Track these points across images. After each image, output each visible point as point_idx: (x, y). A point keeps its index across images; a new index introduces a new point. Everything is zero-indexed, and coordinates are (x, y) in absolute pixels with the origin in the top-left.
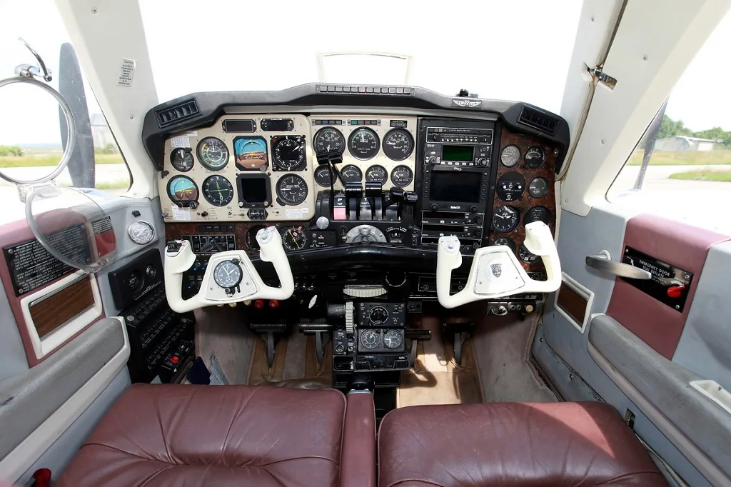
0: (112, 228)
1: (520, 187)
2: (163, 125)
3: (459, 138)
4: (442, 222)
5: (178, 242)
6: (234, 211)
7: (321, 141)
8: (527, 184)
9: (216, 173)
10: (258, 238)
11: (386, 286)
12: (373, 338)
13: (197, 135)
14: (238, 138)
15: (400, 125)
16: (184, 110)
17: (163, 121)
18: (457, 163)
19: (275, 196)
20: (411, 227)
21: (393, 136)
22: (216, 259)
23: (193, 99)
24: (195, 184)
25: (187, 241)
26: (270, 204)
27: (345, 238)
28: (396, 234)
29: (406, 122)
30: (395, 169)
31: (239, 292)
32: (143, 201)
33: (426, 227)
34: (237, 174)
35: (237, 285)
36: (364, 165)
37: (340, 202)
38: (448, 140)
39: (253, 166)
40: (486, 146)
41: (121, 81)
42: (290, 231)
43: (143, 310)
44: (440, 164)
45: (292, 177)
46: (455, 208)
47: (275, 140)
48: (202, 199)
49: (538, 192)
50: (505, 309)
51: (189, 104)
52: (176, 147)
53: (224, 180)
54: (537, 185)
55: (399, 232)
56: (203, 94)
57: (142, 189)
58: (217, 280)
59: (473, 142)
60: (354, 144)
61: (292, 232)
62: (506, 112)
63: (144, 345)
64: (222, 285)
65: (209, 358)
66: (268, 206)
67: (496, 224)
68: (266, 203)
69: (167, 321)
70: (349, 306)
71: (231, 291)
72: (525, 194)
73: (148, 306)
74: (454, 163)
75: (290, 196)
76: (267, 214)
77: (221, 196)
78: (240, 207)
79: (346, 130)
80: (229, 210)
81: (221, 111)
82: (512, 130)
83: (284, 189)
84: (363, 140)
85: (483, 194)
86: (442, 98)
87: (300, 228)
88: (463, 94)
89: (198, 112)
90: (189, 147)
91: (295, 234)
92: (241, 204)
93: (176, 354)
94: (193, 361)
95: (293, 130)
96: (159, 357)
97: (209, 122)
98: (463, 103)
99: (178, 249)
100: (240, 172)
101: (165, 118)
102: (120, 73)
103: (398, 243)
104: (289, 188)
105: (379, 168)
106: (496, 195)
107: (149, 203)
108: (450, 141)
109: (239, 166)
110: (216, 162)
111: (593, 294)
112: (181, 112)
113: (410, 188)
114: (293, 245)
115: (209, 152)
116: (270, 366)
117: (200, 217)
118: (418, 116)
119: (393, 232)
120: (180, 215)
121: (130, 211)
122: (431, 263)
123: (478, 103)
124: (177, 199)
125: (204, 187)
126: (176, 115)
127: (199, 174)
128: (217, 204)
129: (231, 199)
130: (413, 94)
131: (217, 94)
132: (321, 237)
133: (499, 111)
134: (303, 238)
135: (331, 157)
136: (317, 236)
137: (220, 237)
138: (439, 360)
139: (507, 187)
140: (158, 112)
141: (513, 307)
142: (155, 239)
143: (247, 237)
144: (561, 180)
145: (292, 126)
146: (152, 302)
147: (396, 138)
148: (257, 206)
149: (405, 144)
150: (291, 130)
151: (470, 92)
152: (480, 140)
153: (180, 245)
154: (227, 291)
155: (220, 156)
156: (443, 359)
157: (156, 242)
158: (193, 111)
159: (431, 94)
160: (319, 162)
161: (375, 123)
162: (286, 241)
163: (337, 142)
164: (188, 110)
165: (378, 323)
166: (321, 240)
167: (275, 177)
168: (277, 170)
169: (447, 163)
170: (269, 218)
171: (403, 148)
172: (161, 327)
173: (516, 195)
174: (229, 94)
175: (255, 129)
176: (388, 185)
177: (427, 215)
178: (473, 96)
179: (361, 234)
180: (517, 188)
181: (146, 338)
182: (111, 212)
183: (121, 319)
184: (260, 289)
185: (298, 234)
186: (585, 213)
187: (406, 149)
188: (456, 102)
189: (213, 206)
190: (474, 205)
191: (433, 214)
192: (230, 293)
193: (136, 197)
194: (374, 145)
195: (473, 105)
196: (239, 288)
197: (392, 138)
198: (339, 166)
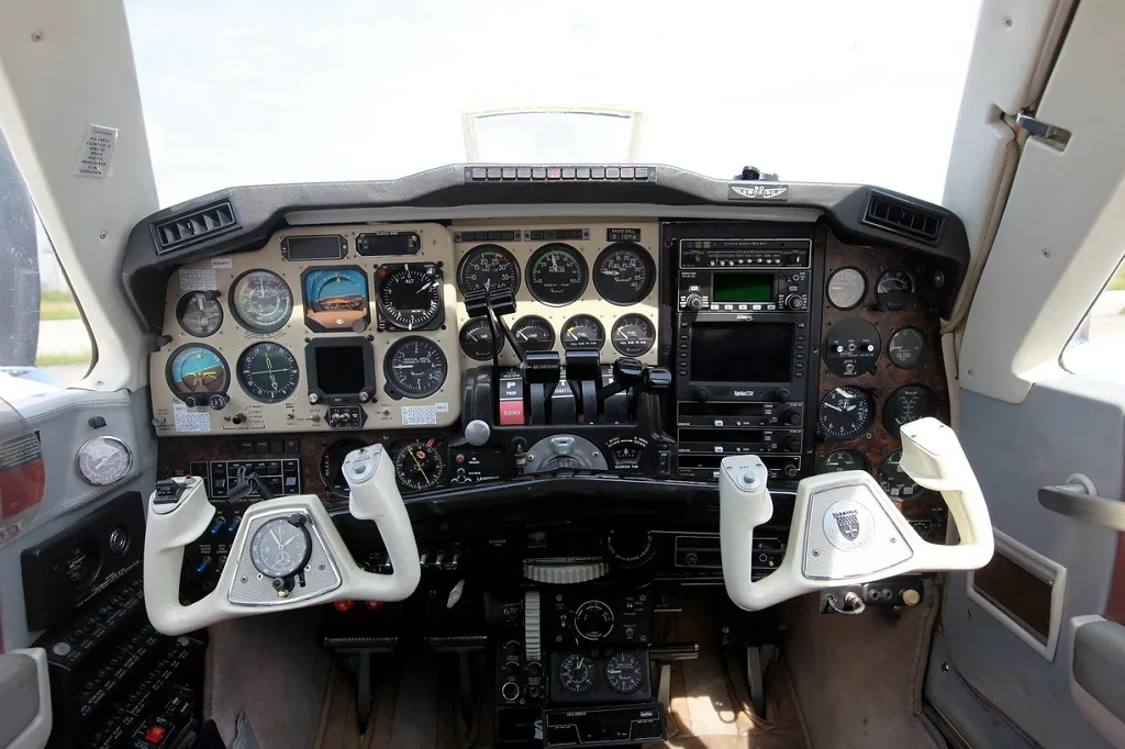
0: (39, 455)
1: (871, 348)
2: (164, 248)
3: (745, 259)
4: (719, 423)
5: (179, 480)
6: (299, 411)
7: (473, 271)
8: (884, 343)
9: (265, 338)
10: (347, 470)
11: (607, 558)
12: (583, 669)
13: (229, 265)
14: (312, 270)
15: (626, 237)
16: (208, 220)
17: (165, 241)
18: (743, 306)
19: (381, 380)
20: (655, 436)
21: (614, 258)
22: (258, 513)
23: (227, 200)
24: (222, 359)
25: (198, 478)
26: (372, 398)
27: (523, 461)
28: (626, 451)
29: (638, 231)
30: (620, 322)
31: (303, 585)
32: (113, 396)
33: (687, 436)
34: (307, 340)
35: (300, 571)
36: (557, 315)
37: (512, 389)
38: (723, 263)
39: (340, 322)
40: (798, 272)
41: (85, 167)
42: (410, 449)
43: (93, 627)
44: (709, 308)
45: (416, 344)
46: (743, 394)
47: (383, 273)
48: (235, 390)
49: (908, 355)
50: (857, 599)
51: (219, 207)
52: (189, 289)
53: (281, 351)
54: (906, 345)
55: (631, 447)
56: (246, 190)
57: (114, 374)
58: (257, 561)
59: (774, 264)
60: (538, 276)
61: (415, 451)
62: (839, 206)
63: (85, 710)
64: (266, 571)
65: (233, 718)
66: (366, 402)
67: (827, 424)
68: (363, 395)
69: (146, 646)
70: (532, 605)
71: (287, 583)
72: (882, 362)
73: (104, 617)
74: (736, 307)
75: (411, 380)
76: (365, 417)
77: (274, 383)
78: (312, 404)
79: (522, 251)
80: (290, 411)
81: (279, 221)
82: (849, 238)
83: (400, 367)
84: (555, 268)
85: (799, 364)
86: (711, 185)
87: (430, 443)
88: (750, 174)
89: (235, 223)
90: (215, 289)
91: (422, 455)
92: (314, 397)
93: (159, 720)
94: (197, 729)
95: (419, 254)
96: (118, 733)
97: (254, 241)
98: (750, 191)
99: (179, 498)
100: (313, 335)
101: (169, 235)
102: (85, 153)
103: (631, 470)
104: (408, 364)
105: (587, 321)
106: (824, 367)
107: (128, 399)
108: (727, 264)
109: (311, 324)
110: (266, 316)
111: (1063, 570)
112: (202, 223)
113: (650, 358)
114: (417, 477)
115: (254, 298)
116: (362, 728)
117: (231, 424)
118: (661, 219)
119: (621, 447)
120: (190, 421)
121: (85, 418)
122: (705, 510)
123: (781, 191)
124: (186, 390)
125: (241, 365)
126: (192, 230)
127: (232, 342)
128: (264, 398)
129: (294, 387)
130: (654, 178)
131: (274, 188)
132: (474, 461)
133: (824, 204)
134: (437, 463)
135: (494, 302)
136: (468, 458)
137: (267, 464)
138: (718, 709)
139: (846, 349)
140: (156, 224)
141: (875, 595)
142: (134, 471)
143: (323, 465)
144: (954, 331)
145: (417, 245)
146: (116, 607)
147: (620, 263)
148: (346, 401)
149: (638, 273)
150: (414, 253)
151: (763, 170)
152: (788, 260)
153: (184, 487)
154: (276, 585)
155: (275, 304)
156: (725, 708)
157: (135, 479)
158: (225, 221)
159: (686, 177)
160: (471, 313)
161: (577, 235)
162: (403, 469)
163: (505, 272)
164: (216, 219)
165: (593, 636)
166: (474, 468)
167: (382, 344)
168: (387, 329)
169: (722, 307)
170: (370, 424)
171: (633, 280)
172: (130, 663)
173: (865, 365)
174: (298, 187)
175: (345, 254)
176: (608, 354)
177: (688, 411)
178: (768, 177)
179: (554, 452)
180: (864, 348)
181: (93, 692)
182: (44, 422)
183: (38, 654)
184: (347, 576)
185: (427, 453)
186: (1018, 396)
187: (639, 281)
188: (737, 190)
189: (256, 403)
190: (782, 387)
191: (699, 408)
192: (284, 589)
193: (101, 389)
194: (575, 277)
195: (770, 194)
196: (302, 579)
197: (611, 262)
198: (509, 320)
